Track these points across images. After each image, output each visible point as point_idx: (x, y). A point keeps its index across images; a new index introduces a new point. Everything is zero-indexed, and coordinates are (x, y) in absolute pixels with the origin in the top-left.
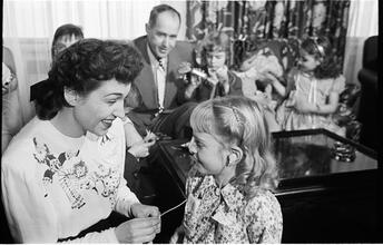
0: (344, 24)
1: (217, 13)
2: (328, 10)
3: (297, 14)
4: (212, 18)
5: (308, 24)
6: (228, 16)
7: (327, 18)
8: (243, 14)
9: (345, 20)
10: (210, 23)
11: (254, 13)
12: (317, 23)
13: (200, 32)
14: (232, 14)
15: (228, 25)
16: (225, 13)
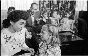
0: (74, 8)
1: (46, 5)
2: (71, 5)
3: (64, 5)
4: (45, 6)
5: (66, 8)
6: (49, 6)
7: (71, 6)
8: (52, 5)
9: (75, 7)
10: (45, 7)
11: (55, 5)
12: (69, 8)
13: (42, 9)
14: (50, 5)
15: (49, 8)
16: (48, 5)
